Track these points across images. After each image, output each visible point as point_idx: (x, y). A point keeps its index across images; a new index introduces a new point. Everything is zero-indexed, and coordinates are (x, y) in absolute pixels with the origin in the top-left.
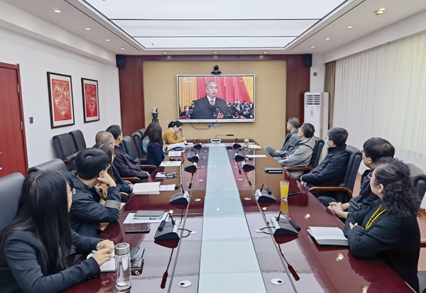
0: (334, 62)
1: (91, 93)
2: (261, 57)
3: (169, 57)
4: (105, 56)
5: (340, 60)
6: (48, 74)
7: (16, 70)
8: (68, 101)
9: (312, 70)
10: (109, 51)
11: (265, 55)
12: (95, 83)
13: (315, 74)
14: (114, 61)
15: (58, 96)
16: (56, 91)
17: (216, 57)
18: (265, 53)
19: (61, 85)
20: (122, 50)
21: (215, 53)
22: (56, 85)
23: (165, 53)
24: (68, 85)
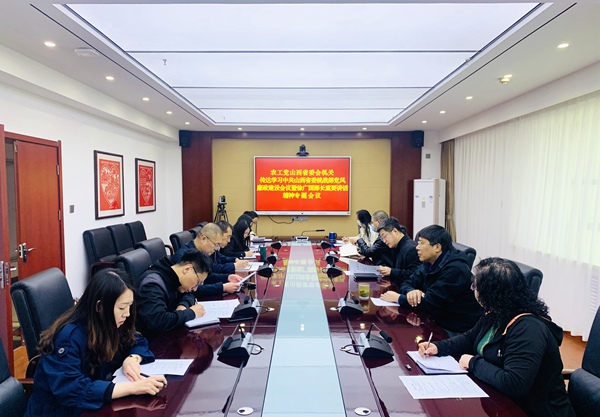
0: (453, 140)
1: (146, 177)
2: (360, 134)
3: (245, 134)
4: (165, 132)
5: (459, 138)
6: (96, 152)
7: (56, 147)
8: (118, 185)
9: (424, 151)
10: (171, 127)
11: (364, 133)
12: (152, 165)
13: (428, 156)
14: (176, 138)
15: (106, 180)
16: (104, 174)
17: (302, 134)
18: (365, 129)
19: (110, 166)
20: (187, 125)
21: (302, 129)
22: (104, 167)
23: (240, 129)
24: (119, 167)
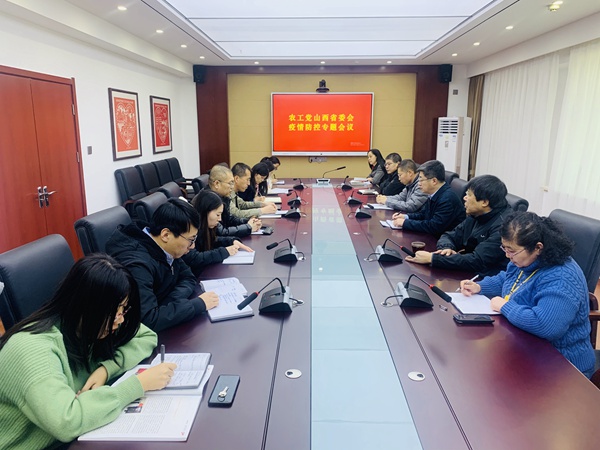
0: (484, 75)
1: (161, 115)
2: (383, 68)
3: (261, 69)
4: (179, 67)
5: (490, 73)
6: (110, 90)
7: (70, 85)
8: (134, 125)
9: (452, 87)
10: (185, 61)
11: (388, 66)
12: (166, 103)
13: (456, 92)
14: (190, 73)
15: (122, 119)
16: (120, 113)
17: (322, 68)
18: (389, 62)
19: (125, 105)
20: (202, 59)
21: (323, 63)
22: (119, 105)
23: (257, 63)
24: (134, 105)
